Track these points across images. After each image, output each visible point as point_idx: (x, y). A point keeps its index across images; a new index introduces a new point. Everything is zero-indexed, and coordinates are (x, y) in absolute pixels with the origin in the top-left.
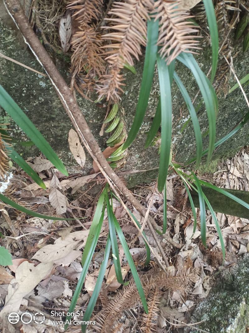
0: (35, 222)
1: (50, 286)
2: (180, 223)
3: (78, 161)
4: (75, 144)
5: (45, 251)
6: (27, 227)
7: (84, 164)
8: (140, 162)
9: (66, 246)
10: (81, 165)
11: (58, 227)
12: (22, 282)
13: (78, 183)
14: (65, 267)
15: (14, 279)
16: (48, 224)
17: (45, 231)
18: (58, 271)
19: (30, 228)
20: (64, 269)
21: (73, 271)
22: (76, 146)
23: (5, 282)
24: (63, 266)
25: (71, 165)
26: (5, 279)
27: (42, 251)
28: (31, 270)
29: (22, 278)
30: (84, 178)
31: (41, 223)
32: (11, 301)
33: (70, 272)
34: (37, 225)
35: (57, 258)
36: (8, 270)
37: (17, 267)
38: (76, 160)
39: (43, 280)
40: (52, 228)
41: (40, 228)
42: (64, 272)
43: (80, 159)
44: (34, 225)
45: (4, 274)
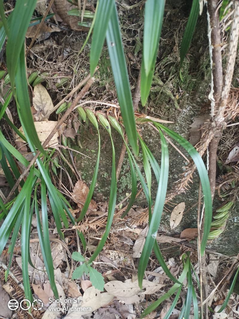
0: (111, 255)
1: (104, 314)
2: (214, 300)
3: (172, 223)
4: (179, 212)
5: (114, 285)
6: (103, 256)
7: (174, 228)
8: (219, 243)
9: (132, 288)
10: (171, 228)
11: (125, 266)
12: (86, 301)
13: (161, 240)
14: (121, 303)
15: (81, 297)
16: (120, 260)
17: (115, 265)
18: (115, 304)
19: (105, 258)
20: (119, 304)
21: (126, 309)
22: (178, 214)
23: (73, 295)
24: (120, 301)
25: (163, 224)
26: (73, 293)
27: (112, 283)
28: (96, 295)
29: (87, 299)
30: (169, 238)
31: (115, 257)
32: (72, 314)
33: (123, 309)
34: (112, 257)
35: (122, 296)
36: (79, 286)
37: (87, 287)
38: (171, 222)
39: (102, 308)
40: (121, 264)
41: (112, 261)
42: (118, 307)
43: (173, 223)
44: (109, 256)
45: (74, 288)
